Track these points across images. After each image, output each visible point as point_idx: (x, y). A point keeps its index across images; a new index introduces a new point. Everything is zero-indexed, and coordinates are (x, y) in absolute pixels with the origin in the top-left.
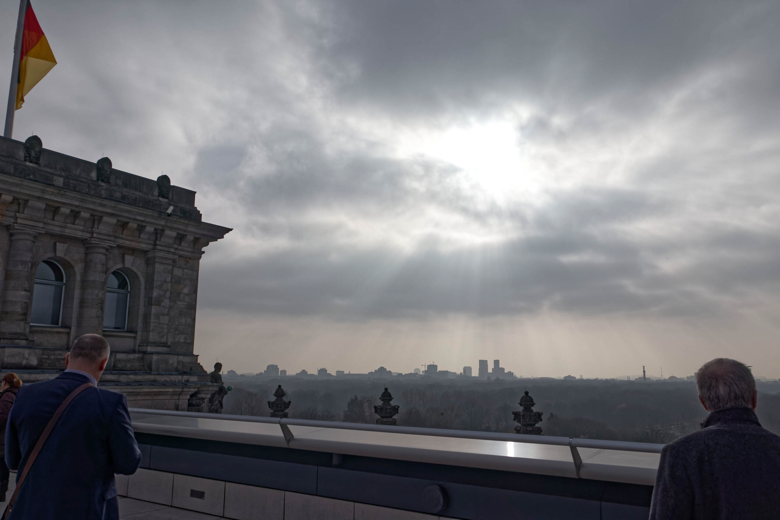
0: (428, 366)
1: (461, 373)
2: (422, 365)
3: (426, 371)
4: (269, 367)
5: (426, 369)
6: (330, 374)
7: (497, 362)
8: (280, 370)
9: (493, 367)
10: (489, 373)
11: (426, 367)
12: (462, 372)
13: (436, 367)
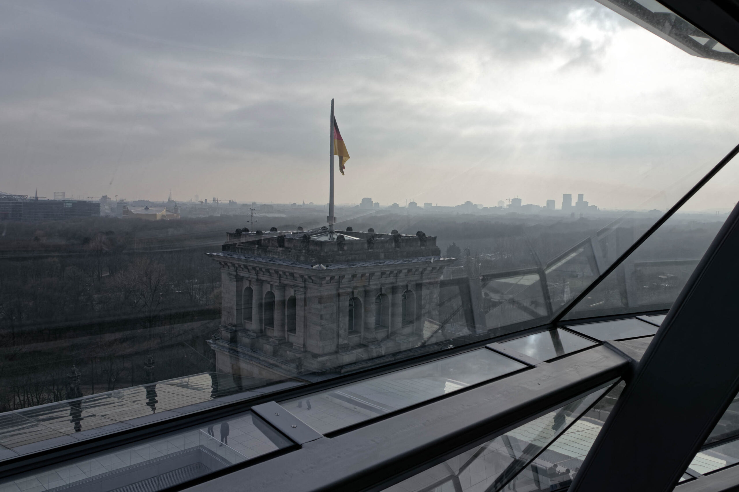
0: (512, 199)
1: (544, 207)
2: (507, 200)
3: (510, 205)
4: (363, 200)
5: (511, 203)
6: (419, 207)
7: (581, 196)
8: (373, 202)
9: (577, 201)
10: (572, 206)
11: (511, 200)
12: (545, 205)
13: (520, 200)
